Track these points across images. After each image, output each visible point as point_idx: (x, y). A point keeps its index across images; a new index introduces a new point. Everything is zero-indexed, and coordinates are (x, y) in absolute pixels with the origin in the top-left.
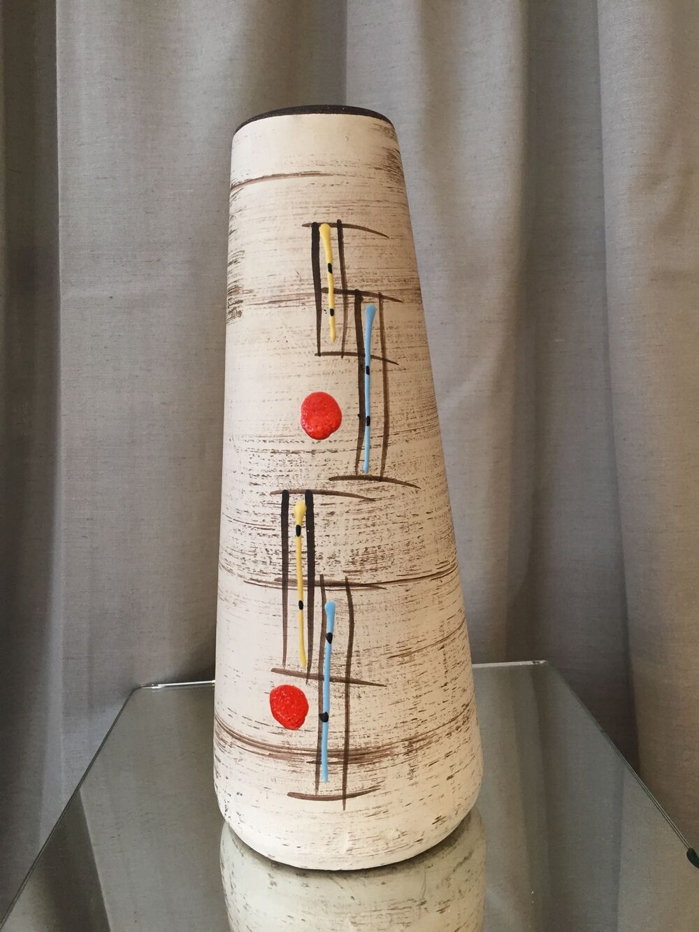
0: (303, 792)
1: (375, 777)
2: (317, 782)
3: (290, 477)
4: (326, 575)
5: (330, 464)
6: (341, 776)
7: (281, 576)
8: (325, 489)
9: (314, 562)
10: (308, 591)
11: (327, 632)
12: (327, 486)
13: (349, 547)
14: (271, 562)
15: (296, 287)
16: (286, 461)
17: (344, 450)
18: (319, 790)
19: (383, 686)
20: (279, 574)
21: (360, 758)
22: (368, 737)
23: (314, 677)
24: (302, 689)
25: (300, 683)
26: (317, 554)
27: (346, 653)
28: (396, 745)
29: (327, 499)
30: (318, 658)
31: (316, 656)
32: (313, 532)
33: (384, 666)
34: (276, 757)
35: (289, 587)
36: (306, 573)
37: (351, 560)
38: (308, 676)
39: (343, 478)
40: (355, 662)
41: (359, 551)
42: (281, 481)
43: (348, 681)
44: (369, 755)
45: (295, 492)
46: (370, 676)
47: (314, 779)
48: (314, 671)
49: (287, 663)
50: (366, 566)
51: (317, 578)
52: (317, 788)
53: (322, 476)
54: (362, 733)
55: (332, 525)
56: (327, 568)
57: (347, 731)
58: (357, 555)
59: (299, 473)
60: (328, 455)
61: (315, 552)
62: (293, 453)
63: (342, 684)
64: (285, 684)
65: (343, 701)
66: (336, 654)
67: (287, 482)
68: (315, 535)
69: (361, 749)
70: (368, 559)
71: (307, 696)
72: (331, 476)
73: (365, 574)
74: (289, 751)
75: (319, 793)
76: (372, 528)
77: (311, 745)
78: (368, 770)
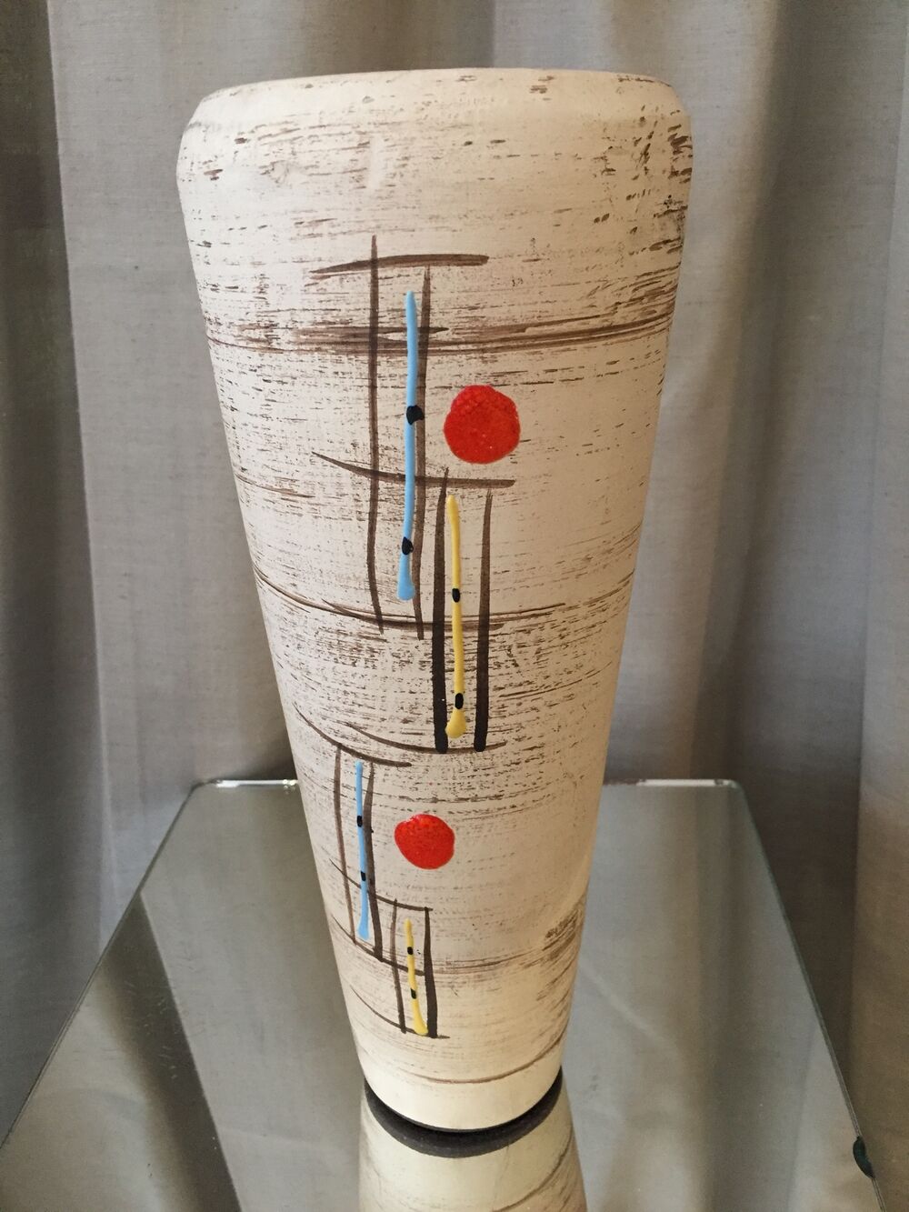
0: (456, 269)
1: (323, 297)
2: (427, 292)
3: (472, 768)
4: (415, 638)
5: (411, 783)
6: (382, 306)
7: (491, 633)
8: (417, 753)
9: (432, 658)
10: (444, 616)
11: (411, 554)
12: (413, 757)
13: (379, 672)
14: (509, 650)
15: (458, 980)
16: (478, 788)
17: (390, 796)
18: (422, 277)
19: (318, 455)
20: (494, 636)
21: (348, 336)
22: (337, 373)
23: (433, 481)
24: (456, 459)
25: (460, 468)
26: (428, 668)
27: (379, 519)
28: (290, 347)
29: (414, 741)
30: (426, 513)
31: (430, 518)
32: (435, 699)
33: (318, 486)
34: (509, 328)
35: (478, 619)
36: (447, 642)
37: (376, 655)
38: (445, 482)
39: (391, 763)
40: (364, 503)
41: (364, 665)
42: (488, 763)
43: (375, 474)
44: (334, 339)
45: (464, 750)
46: (339, 476)
47: (432, 297)
48: (433, 492)
49: (484, 501)
50: (354, 641)
51: (428, 635)
52: (427, 280)
53: (422, 770)
54: (348, 382)
55: (406, 706)
56: (412, 649)
57: (373, 387)
58: (366, 660)
59: (458, 775)
60: (413, 795)
61: (432, 672)
62: (467, 800)
63: (384, 470)
64: (489, 465)
65: (382, 441)
66: (395, 519)
67: (477, 763)
68: (432, 694)
69: (349, 353)
70: (351, 650)
71: (447, 449)
72: (408, 769)
73: (355, 632)
74: (481, 346)
75: (423, 269)
76: (348, 689)
77: (439, 362)
78: (335, 313)
